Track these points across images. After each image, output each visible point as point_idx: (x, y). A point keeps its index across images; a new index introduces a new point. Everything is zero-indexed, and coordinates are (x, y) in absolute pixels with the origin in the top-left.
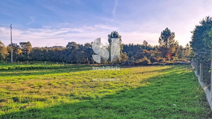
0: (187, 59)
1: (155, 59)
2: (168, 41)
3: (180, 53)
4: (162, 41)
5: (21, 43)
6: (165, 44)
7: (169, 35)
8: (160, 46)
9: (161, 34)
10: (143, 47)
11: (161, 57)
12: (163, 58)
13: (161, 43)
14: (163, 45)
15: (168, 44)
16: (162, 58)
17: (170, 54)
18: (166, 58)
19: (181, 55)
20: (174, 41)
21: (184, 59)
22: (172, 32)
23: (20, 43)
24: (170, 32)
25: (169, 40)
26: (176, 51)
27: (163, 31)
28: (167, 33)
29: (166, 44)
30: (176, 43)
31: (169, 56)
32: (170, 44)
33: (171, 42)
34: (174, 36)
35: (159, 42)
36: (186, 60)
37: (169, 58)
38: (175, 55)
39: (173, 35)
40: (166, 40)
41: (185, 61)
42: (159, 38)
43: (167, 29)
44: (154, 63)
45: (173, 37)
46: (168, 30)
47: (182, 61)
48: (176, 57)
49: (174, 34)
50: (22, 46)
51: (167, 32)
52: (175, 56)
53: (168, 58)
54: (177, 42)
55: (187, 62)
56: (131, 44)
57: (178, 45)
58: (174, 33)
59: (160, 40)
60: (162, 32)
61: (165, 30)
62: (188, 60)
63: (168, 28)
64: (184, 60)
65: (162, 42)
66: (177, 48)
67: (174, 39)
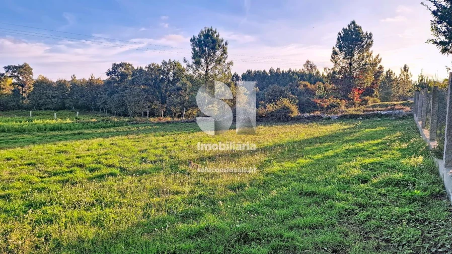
0: (402, 102)
1: (317, 103)
2: (356, 57)
3: (388, 89)
4: (341, 56)
5: (8, 68)
6: (346, 63)
7: (357, 40)
8: (334, 69)
9: (338, 39)
10: (301, 76)
11: (334, 97)
12: (341, 100)
13: (336, 62)
14: (342, 67)
15: (355, 65)
16: (338, 101)
17: (359, 89)
18: (349, 99)
19: (388, 94)
20: (371, 54)
21: (396, 103)
22: (365, 32)
23: (5, 68)
24: (360, 33)
25: (359, 53)
26: (376, 83)
27: (344, 30)
28: (352, 35)
29: (350, 64)
30: (375, 60)
31: (356, 96)
32: (359, 64)
33: (363, 59)
34: (372, 42)
35: (333, 58)
36: (401, 104)
37: (357, 101)
38: (373, 92)
39: (369, 40)
40: (349, 54)
41: (397, 107)
42: (333, 48)
43: (353, 25)
44: (307, 115)
45: (370, 45)
46: (356, 26)
47: (389, 108)
48: (375, 99)
49: (370, 38)
50: (12, 74)
51: (352, 32)
52: (372, 96)
53: (353, 100)
54: (379, 58)
55: (401, 111)
56: (275, 70)
57: (381, 68)
58: (370, 34)
59: (335, 53)
60: (339, 34)
61: (348, 28)
62: (404, 105)
63: (355, 21)
64: (395, 105)
65: (339, 59)
66: (379, 76)
67: (371, 49)
